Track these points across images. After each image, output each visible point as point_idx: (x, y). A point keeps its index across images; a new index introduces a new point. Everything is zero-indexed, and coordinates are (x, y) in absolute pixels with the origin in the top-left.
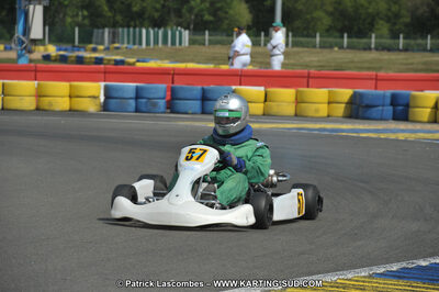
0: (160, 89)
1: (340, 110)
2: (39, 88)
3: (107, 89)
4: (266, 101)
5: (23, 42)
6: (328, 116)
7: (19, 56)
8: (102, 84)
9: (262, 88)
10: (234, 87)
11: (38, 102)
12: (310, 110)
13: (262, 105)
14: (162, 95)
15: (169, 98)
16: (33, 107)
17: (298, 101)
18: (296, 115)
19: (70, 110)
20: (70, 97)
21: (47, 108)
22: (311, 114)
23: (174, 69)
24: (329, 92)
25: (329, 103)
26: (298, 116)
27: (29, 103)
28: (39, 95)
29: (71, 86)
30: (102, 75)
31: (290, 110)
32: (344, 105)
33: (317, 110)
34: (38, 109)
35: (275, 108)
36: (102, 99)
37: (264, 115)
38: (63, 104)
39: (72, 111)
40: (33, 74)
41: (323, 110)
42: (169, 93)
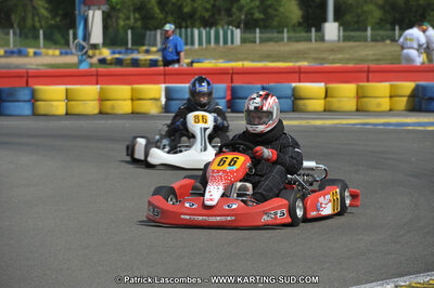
0: (221, 88)
1: (402, 103)
2: (101, 92)
3: (168, 91)
4: (326, 97)
5: (84, 48)
6: (391, 110)
7: (81, 62)
8: (163, 86)
9: (322, 85)
10: (294, 85)
11: (100, 105)
12: (372, 104)
13: (323, 101)
14: (222, 95)
15: (229, 97)
16: (96, 111)
17: (360, 96)
18: (357, 110)
19: (133, 113)
20: (132, 100)
21: (109, 111)
22: (373, 108)
23: (233, 69)
24: (391, 86)
25: (391, 97)
26: (360, 110)
27: (92, 107)
28: (102, 99)
29: (132, 89)
30: (162, 77)
31: (351, 105)
32: (405, 99)
33: (379, 105)
34: (101, 113)
35: (336, 103)
36: (163, 100)
37: (325, 111)
38: (126, 107)
39: (135, 114)
40: (94, 78)
41: (385, 104)
42: (229, 93)
